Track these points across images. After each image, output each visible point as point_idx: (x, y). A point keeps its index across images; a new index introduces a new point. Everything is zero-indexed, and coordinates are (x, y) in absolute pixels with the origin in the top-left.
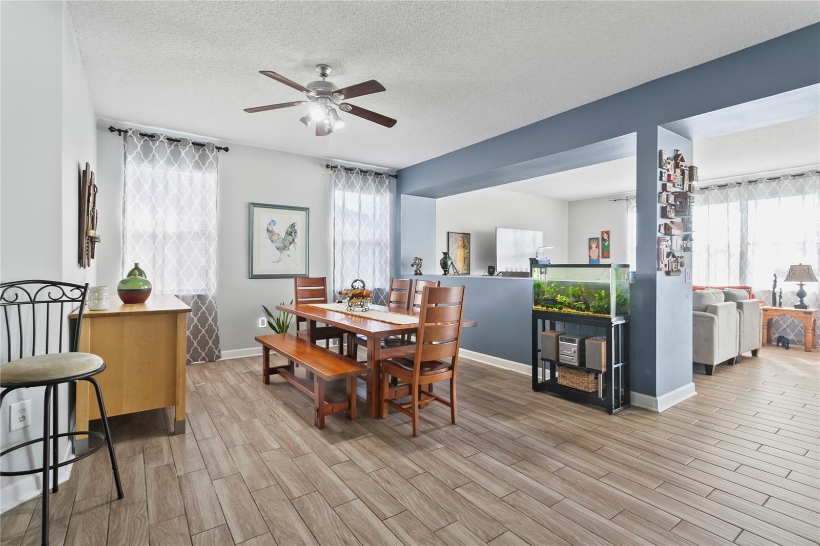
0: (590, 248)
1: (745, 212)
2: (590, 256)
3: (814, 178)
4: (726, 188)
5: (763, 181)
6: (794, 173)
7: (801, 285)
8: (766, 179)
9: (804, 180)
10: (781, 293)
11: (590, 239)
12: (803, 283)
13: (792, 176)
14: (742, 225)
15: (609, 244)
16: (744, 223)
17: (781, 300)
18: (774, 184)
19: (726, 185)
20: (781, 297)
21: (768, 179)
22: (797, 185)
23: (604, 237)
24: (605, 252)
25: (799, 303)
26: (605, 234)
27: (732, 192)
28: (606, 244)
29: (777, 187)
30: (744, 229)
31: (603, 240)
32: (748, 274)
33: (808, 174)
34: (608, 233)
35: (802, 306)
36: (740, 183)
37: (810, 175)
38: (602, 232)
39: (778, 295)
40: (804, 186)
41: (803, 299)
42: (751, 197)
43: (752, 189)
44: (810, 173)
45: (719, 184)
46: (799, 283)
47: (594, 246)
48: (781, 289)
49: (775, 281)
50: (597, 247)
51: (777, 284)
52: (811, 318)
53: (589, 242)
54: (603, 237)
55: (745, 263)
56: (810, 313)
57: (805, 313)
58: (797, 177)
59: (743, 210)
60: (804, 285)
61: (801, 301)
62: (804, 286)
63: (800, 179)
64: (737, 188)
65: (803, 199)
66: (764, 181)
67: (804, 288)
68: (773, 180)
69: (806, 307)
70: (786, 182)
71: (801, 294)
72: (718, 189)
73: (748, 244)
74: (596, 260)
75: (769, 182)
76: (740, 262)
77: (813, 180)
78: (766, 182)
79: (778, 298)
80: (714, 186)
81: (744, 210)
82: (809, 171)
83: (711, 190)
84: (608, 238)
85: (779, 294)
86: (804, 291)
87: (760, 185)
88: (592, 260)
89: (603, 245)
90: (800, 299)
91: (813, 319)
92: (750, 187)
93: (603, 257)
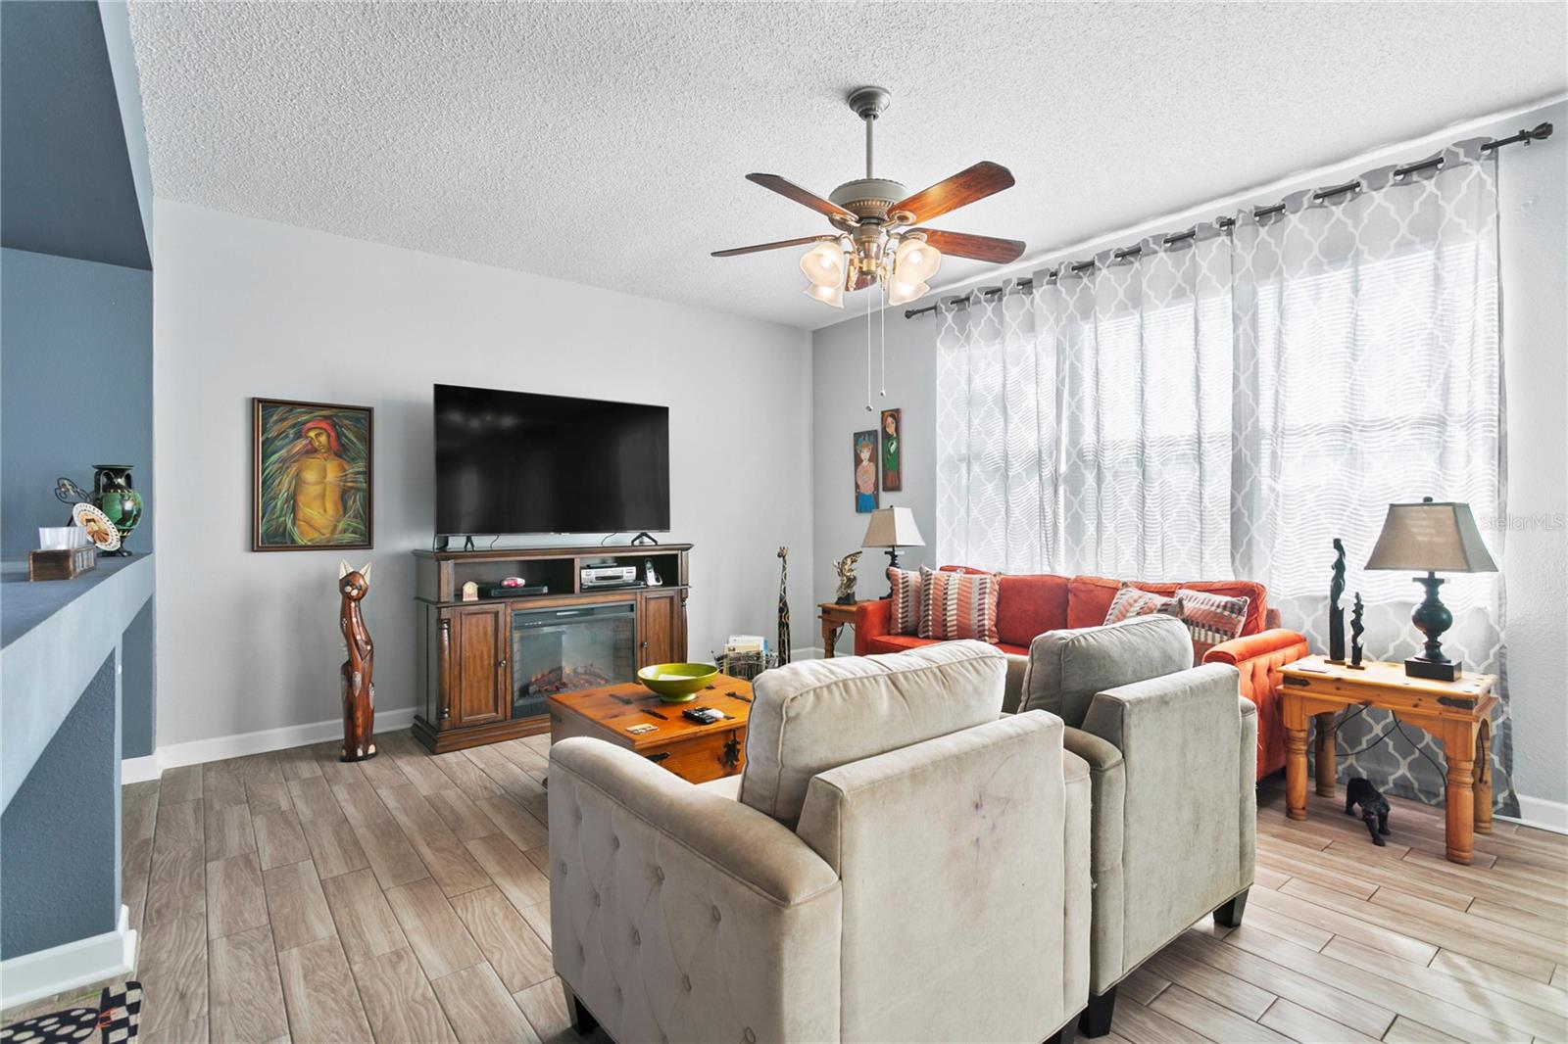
0: (858, 461)
1: (1246, 320)
2: (857, 486)
3: (1476, 168)
4: (1190, 246)
5: (1302, 204)
6: (1403, 163)
7: (1432, 584)
8: (1311, 194)
9: (1438, 186)
10: (1358, 609)
11: (857, 436)
12: (1438, 575)
13: (1397, 173)
14: (1236, 367)
15: (898, 448)
16: (1245, 358)
17: (1360, 640)
18: (1338, 211)
19: (1191, 234)
20: (1358, 629)
21: (1317, 197)
22: (1416, 204)
23: (888, 429)
24: (890, 474)
25: (1421, 653)
26: (890, 420)
27: (1208, 254)
28: (893, 448)
29: (1350, 222)
30: (1242, 380)
31: (887, 437)
32: (1257, 537)
33: (1456, 154)
34: (895, 415)
35: (1434, 666)
36: (1231, 222)
37: (1462, 158)
38: (883, 413)
39: (1348, 617)
40: (1439, 206)
41: (1439, 639)
42: (1269, 267)
43: (1268, 239)
44: (1461, 151)
45: (1172, 232)
46: (1425, 575)
47: (865, 455)
48: (1357, 596)
49: (1339, 567)
50: (873, 458)
51: (1346, 575)
52: (1468, 725)
53: (856, 444)
54: (884, 429)
55: (1249, 499)
56: (1464, 703)
57: (1445, 699)
58: (1415, 177)
59: (1240, 313)
60: (1442, 581)
61: (1432, 646)
62: (1441, 588)
63: (1426, 182)
64: (1224, 238)
65: (1439, 256)
66: (1306, 205)
67: (1444, 595)
68: (1335, 199)
69: (1447, 673)
70: (1378, 197)
71: (1432, 619)
72: (1166, 251)
73: (1257, 432)
74: (870, 496)
75: (1321, 206)
76: (1232, 495)
77: (1474, 173)
78: (1312, 206)
79: (1349, 632)
80: (1156, 238)
81: (1245, 317)
82: (1455, 145)
83: (1148, 255)
84: (897, 429)
85: (1353, 616)
86: (1441, 608)
87: (1293, 220)
88: (863, 495)
89: (886, 451)
90: (1426, 639)
91: (1475, 728)
92: (1263, 232)
93: (886, 489)
